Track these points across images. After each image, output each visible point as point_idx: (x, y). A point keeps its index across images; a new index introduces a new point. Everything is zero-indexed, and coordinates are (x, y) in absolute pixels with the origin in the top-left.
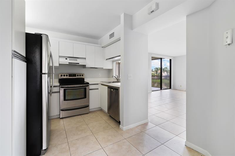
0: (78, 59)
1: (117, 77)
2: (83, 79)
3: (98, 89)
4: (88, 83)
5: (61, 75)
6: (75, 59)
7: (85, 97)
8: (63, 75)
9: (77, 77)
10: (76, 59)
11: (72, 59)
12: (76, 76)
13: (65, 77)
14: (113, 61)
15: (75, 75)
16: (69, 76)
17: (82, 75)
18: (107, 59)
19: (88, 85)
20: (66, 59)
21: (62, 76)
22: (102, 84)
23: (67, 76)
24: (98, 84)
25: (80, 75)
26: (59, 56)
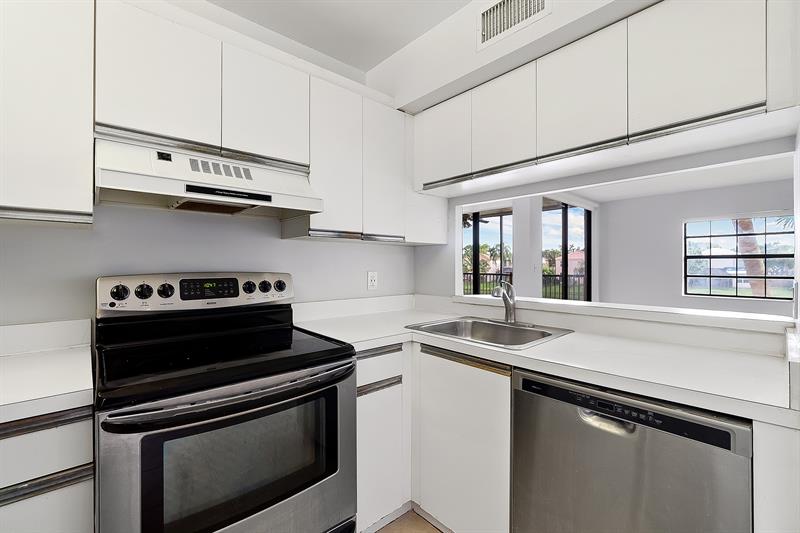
0: (255, 169)
2: (286, 310)
3: (398, 380)
4: (344, 351)
5: (111, 284)
8: (132, 288)
9: (243, 299)
10: (242, 165)
11: (211, 159)
12: (236, 294)
13: (155, 304)
14: (451, 202)
15: (227, 286)
16: (183, 297)
17: (280, 286)
18: (427, 186)
20: (164, 156)
21: (120, 293)
22: (427, 349)
23: (165, 292)
24: (398, 348)
25: (265, 287)
26: (96, 124)
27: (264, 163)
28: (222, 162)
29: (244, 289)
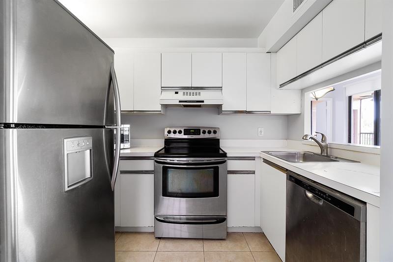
0: (202, 92)
1: (319, 140)
2: (217, 141)
3: (254, 173)
4: (225, 155)
5: (168, 129)
6: (195, 91)
7: (215, 193)
8: (172, 130)
9: (202, 136)
10: (198, 91)
11: (189, 91)
12: (200, 134)
13: (178, 136)
14: (303, 91)
15: (197, 131)
16: (184, 134)
17: (215, 132)
18: (281, 86)
19: (225, 162)
20: (177, 93)
21: (169, 132)
22: (265, 161)
23: (180, 132)
24: (253, 158)
25: (209, 132)
26: (162, 87)
27: (205, 89)
28: (192, 91)
29: (203, 133)
